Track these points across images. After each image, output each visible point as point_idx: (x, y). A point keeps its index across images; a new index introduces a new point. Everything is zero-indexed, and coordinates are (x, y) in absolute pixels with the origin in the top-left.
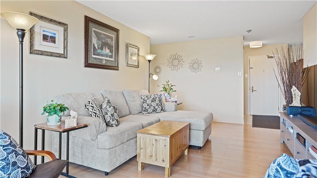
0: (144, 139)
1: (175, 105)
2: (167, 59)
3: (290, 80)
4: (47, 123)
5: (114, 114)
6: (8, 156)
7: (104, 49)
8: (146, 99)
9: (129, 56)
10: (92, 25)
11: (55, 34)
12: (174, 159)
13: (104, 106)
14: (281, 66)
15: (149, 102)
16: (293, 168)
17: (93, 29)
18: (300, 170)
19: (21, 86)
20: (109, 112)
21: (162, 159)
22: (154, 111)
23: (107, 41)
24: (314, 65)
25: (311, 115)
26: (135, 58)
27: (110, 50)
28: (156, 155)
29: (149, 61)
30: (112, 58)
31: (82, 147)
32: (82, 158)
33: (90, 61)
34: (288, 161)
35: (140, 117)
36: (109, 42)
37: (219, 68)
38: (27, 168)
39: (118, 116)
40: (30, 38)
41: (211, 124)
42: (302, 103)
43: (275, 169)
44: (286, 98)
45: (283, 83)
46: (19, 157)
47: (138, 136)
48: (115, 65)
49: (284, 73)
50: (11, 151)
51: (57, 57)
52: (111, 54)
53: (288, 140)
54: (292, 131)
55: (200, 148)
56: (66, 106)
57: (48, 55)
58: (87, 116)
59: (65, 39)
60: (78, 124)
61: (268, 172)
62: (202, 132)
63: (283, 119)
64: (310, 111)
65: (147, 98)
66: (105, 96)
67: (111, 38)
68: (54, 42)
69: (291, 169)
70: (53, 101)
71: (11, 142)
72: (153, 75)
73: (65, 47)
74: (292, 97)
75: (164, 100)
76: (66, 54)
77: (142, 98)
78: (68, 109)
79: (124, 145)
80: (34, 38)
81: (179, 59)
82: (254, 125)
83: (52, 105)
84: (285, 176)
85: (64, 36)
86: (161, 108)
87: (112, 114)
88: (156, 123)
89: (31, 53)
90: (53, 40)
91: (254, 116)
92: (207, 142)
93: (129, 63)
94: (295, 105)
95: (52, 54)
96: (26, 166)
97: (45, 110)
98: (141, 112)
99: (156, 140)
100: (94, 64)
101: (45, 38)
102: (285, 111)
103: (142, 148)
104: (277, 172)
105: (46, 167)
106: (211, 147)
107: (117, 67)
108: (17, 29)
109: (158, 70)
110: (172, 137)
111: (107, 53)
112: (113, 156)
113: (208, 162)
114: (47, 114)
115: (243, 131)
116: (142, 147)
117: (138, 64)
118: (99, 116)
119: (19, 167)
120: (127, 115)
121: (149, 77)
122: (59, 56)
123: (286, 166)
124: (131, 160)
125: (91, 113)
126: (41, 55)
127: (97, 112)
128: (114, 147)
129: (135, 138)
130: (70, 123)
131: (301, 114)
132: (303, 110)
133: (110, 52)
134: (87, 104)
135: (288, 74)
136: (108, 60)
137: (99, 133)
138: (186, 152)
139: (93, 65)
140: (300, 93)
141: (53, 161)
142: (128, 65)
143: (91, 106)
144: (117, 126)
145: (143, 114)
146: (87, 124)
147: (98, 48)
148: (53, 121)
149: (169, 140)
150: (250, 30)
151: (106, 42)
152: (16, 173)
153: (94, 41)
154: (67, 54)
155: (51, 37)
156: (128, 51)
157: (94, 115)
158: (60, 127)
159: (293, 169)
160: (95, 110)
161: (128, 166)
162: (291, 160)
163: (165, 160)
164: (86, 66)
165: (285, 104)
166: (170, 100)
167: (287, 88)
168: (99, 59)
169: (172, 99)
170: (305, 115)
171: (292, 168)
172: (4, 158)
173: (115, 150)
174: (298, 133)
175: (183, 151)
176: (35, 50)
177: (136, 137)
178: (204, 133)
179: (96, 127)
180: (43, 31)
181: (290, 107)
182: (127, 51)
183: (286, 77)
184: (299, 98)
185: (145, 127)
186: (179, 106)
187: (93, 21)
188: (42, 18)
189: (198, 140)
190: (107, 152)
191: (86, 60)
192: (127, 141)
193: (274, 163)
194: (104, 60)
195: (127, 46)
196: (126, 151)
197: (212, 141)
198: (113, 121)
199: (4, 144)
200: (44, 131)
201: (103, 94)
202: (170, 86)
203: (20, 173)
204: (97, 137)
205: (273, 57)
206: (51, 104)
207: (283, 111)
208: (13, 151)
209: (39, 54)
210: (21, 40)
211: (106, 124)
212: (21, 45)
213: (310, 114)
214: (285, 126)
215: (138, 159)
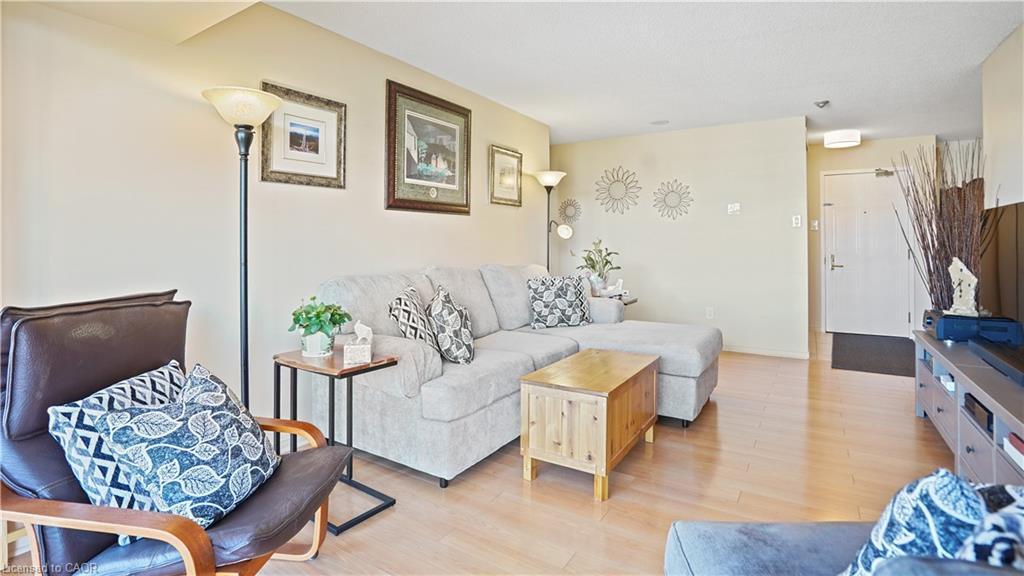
0: (540, 399)
1: (618, 306)
2: (596, 180)
3: (946, 240)
4: (301, 352)
5: (460, 329)
6: (223, 434)
7: (433, 162)
8: (541, 289)
9: (497, 175)
10: (405, 103)
11: (317, 130)
12: (618, 452)
13: (436, 309)
14: (917, 201)
15: (548, 296)
16: (967, 509)
17: (407, 112)
18: (988, 525)
19: (243, 261)
20: (448, 325)
21: (587, 455)
22: (562, 321)
23: (441, 140)
24: (1016, 204)
25: (1009, 341)
26: (510, 181)
27: (449, 162)
28: (571, 442)
29: (549, 189)
30: (453, 183)
31: (383, 414)
32: (383, 441)
33: (400, 194)
34: (953, 489)
35: (526, 336)
36: (445, 144)
37: (738, 205)
38: (263, 462)
39: (472, 335)
40: (263, 143)
41: (717, 359)
42: (981, 308)
43: (911, 509)
44: (932, 290)
45: (924, 249)
46: (246, 437)
47: (522, 390)
48: (460, 202)
49: (925, 219)
50: (228, 420)
51: (322, 185)
52: (451, 174)
53: (939, 410)
54: (950, 386)
55: (686, 424)
56: (344, 309)
57: (301, 183)
58: (395, 336)
59: (341, 142)
60: (373, 356)
61: (889, 513)
62: (693, 383)
63: (925, 351)
64: (1005, 330)
65: (544, 287)
66: (436, 284)
67: (451, 132)
68: (315, 150)
69: (959, 511)
70: (314, 298)
71: (228, 399)
72: (558, 225)
73: (341, 162)
74: (950, 290)
75: (587, 292)
76: (342, 179)
77: (530, 287)
78: (350, 319)
79: (486, 412)
80: (270, 143)
81: (628, 181)
82: (837, 364)
83: (313, 308)
84: (941, 530)
85: (339, 134)
86: (581, 314)
87: (455, 332)
88: (570, 355)
89: (263, 179)
90: (313, 144)
91: (838, 337)
92: (707, 408)
93: (495, 195)
94: (959, 313)
95: (310, 181)
96: (261, 457)
97: (296, 321)
98: (528, 325)
99: (570, 402)
100: (410, 201)
101: (295, 140)
102: (930, 328)
103: (533, 423)
104: (917, 517)
105: (303, 461)
106: (716, 422)
107: (467, 205)
108: (236, 126)
109: (570, 211)
110: (613, 396)
111: (440, 171)
112: (460, 439)
113: (708, 462)
114: (302, 331)
115: (806, 378)
116: (533, 418)
117: (520, 196)
118: (423, 335)
119: (246, 461)
120: (493, 330)
121: (549, 231)
122: (328, 183)
123: (946, 502)
124: (504, 450)
125: (403, 328)
126: (287, 182)
127: (420, 327)
128: (463, 417)
129: (514, 393)
130: (356, 354)
131: (979, 339)
132: (983, 328)
133: (449, 167)
134: (394, 306)
135: (937, 223)
136: (444, 190)
137: (423, 379)
138: (649, 435)
139: (407, 204)
140: (976, 280)
141: (319, 448)
142: (495, 201)
143: (404, 310)
144: (468, 361)
145: (534, 328)
146: (395, 357)
147: (419, 159)
148: (315, 347)
149: (605, 405)
150: (825, 100)
151: (438, 142)
152: (241, 474)
153: (410, 141)
154: (344, 176)
155: (310, 139)
156: (493, 164)
157: (411, 333)
158: (331, 362)
159: (965, 512)
160: (413, 321)
161: (496, 465)
162: (961, 487)
163: (593, 455)
164: (390, 207)
165: (930, 307)
166: (604, 292)
167: (934, 264)
168: (422, 187)
169: (610, 288)
170: (991, 342)
171: (964, 509)
172: (215, 437)
173: (465, 424)
174: (970, 394)
175: (643, 433)
176: (272, 172)
177: (519, 390)
178: (698, 386)
179: (416, 365)
180: (292, 124)
181: (947, 316)
182: (491, 165)
183: (932, 231)
184: (973, 293)
185: (542, 367)
186: (628, 308)
187: (405, 91)
188: (288, 93)
189: (681, 403)
190: (445, 429)
191: (391, 190)
192: (494, 402)
193: (910, 491)
194: (435, 190)
195: (492, 151)
196: (493, 427)
197: (719, 406)
198: (459, 348)
199: (215, 405)
200: (294, 372)
201: (433, 278)
202: (604, 253)
203: (250, 476)
204: (420, 390)
205: (892, 173)
206: (309, 306)
207: (923, 329)
208: (234, 421)
209: (280, 181)
210: (243, 150)
211: (442, 355)
212: (243, 163)
213: (1005, 340)
214: (931, 370)
215: (522, 449)
